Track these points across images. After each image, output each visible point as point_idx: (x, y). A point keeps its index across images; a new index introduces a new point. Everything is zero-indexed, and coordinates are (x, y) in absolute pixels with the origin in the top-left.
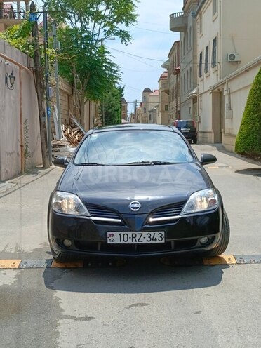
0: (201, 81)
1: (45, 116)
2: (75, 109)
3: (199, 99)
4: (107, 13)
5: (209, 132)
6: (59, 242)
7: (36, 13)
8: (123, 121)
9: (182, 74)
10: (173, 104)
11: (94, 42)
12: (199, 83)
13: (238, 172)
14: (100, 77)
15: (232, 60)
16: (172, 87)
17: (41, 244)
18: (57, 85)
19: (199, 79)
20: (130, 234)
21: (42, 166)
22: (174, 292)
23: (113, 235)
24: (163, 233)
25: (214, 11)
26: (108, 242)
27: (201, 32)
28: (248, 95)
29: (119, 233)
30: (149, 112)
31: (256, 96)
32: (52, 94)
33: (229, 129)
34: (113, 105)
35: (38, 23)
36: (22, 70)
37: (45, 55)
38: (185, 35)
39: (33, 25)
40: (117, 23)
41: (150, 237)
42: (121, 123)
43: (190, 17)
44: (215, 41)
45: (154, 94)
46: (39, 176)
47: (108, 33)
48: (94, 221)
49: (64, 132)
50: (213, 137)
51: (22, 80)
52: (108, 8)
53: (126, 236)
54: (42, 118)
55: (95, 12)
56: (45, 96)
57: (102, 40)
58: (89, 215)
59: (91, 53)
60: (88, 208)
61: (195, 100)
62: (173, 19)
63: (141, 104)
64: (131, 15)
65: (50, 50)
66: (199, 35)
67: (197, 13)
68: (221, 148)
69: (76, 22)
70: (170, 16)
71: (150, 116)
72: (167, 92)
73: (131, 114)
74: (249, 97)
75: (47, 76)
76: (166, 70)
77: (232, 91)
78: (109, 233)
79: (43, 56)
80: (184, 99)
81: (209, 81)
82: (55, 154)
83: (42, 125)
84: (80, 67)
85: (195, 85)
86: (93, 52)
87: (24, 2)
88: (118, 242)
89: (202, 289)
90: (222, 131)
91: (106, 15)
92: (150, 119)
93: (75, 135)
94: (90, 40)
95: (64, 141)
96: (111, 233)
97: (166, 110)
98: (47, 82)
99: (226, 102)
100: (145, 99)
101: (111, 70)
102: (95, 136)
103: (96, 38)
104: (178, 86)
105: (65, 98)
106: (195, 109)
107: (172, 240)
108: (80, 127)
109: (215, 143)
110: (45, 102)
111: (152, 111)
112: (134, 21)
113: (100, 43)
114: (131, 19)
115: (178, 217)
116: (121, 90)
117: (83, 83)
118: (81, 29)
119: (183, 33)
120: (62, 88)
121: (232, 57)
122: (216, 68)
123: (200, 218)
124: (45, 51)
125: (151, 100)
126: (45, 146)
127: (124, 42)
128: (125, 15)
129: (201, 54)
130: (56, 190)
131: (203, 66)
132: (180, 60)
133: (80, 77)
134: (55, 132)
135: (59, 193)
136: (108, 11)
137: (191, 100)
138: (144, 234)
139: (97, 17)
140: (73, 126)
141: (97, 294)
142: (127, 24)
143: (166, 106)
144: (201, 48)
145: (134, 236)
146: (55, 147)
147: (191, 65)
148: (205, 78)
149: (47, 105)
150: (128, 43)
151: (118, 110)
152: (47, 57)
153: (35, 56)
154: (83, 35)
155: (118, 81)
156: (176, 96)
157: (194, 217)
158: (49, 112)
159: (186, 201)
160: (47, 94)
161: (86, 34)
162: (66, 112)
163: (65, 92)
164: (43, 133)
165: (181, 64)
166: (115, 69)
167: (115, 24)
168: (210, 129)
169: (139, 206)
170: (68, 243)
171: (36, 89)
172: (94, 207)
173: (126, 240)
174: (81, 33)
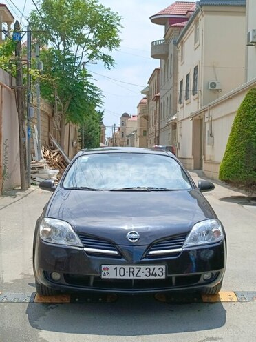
0: (181, 108)
1: (25, 137)
2: (55, 131)
3: (178, 126)
4: (91, 36)
5: (189, 159)
6: (47, 275)
7: (20, 33)
8: (101, 144)
9: (162, 101)
10: (152, 129)
11: (76, 65)
12: (179, 110)
13: (222, 199)
14: (82, 100)
15: (213, 88)
16: (151, 113)
17: (22, 274)
18: (38, 106)
19: (179, 106)
20: (127, 268)
21: (20, 188)
22: (174, 334)
23: (107, 269)
24: (164, 267)
25: (196, 39)
26: (103, 277)
27: (182, 60)
28: (233, 122)
29: (115, 266)
30: (127, 136)
31: (241, 123)
32: (33, 114)
33: (210, 156)
34: (93, 129)
35: (22, 43)
36: (4, 89)
37: (28, 75)
38: (166, 62)
39: (16, 44)
40: (100, 47)
41: (149, 272)
42: (99, 147)
43: (171, 45)
44: (196, 69)
45: (132, 119)
46: (17, 198)
47: (91, 57)
48: (87, 252)
49: (44, 154)
50: (193, 163)
51: (3, 99)
52: (92, 32)
53: (122, 270)
54: (22, 139)
55: (79, 35)
56: (26, 117)
57: (84, 63)
58: (81, 245)
59: (73, 76)
60: (80, 238)
61: (174, 126)
62: (154, 46)
63: (119, 128)
64: (114, 40)
65: (33, 71)
66: (180, 62)
67: (179, 41)
68: (202, 174)
69: (59, 44)
70: (152, 43)
71: (128, 140)
72: (146, 118)
73: (109, 138)
74: (234, 125)
75: (29, 96)
76: (145, 96)
77: (214, 118)
78: (103, 266)
79: (25, 76)
80: (163, 125)
81: (190, 108)
82: (34, 176)
83: (22, 145)
84: (62, 88)
85: (175, 112)
86: (75, 75)
87: (6, 23)
88: (114, 277)
89: (206, 331)
90: (203, 157)
91: (89, 38)
92: (128, 144)
93: (55, 157)
94: (72, 63)
95: (44, 162)
96: (106, 266)
97: (145, 135)
98: (28, 102)
99: (208, 128)
100: (123, 123)
101: (93, 94)
102: (85, 158)
103: (79, 60)
104: (157, 112)
105: (45, 120)
106: (174, 135)
107: (174, 276)
108: (60, 149)
109: (195, 169)
110: (26, 121)
111: (130, 135)
112: (118, 46)
113: (82, 66)
114: (114, 43)
115: (180, 250)
116: (101, 114)
117: (64, 104)
118: (64, 51)
119: (163, 60)
120: (43, 109)
121: (213, 85)
122: (196, 96)
123: (204, 251)
124: (28, 71)
125: (129, 125)
126: (24, 167)
127: (107, 66)
128: (108, 40)
129: (182, 82)
130: (44, 216)
131: (184, 93)
132: (160, 87)
133: (62, 99)
134: (34, 154)
135: (47, 220)
136: (92, 35)
137: (171, 127)
138: (143, 268)
139: (80, 40)
140: (53, 148)
141: (88, 336)
142: (110, 49)
143: (145, 131)
144: (181, 76)
145: (132, 270)
146: (34, 168)
147: (171, 92)
148: (185, 105)
149: (28, 125)
150: (111, 67)
151: (97, 134)
152: (30, 77)
153: (18, 75)
154: (66, 57)
155: (99, 105)
156: (155, 122)
157: (197, 250)
158: (30, 133)
159: (189, 232)
160: (29, 114)
161: (69, 57)
162: (46, 134)
163: (46, 114)
164: (23, 154)
165: (161, 91)
166: (97, 92)
167: (98, 48)
168: (190, 155)
169: (138, 236)
170: (56, 276)
171: (17, 109)
172: (87, 236)
173: (122, 274)
174: (64, 55)
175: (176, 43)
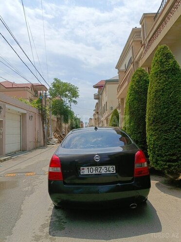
1: (44, 129)
19: (103, 115)
21: (43, 146)
36: (36, 114)
39: (41, 100)
40: (73, 98)
44: (106, 103)
47: (69, 101)
49: (54, 134)
61: (102, 121)
62: (95, 96)
79: (44, 110)
82: (49, 142)
95: (53, 137)
98: (46, 118)
103: (65, 103)
110: (45, 124)
120: (53, 119)
121: (112, 108)
122: (107, 111)
126: (44, 139)
127: (75, 104)
129: (103, 107)
134: (50, 134)
139: (66, 96)
142: (76, 98)
161: (62, 102)
162: (55, 127)
163: (55, 121)
171: (42, 120)
175: (101, 94)
